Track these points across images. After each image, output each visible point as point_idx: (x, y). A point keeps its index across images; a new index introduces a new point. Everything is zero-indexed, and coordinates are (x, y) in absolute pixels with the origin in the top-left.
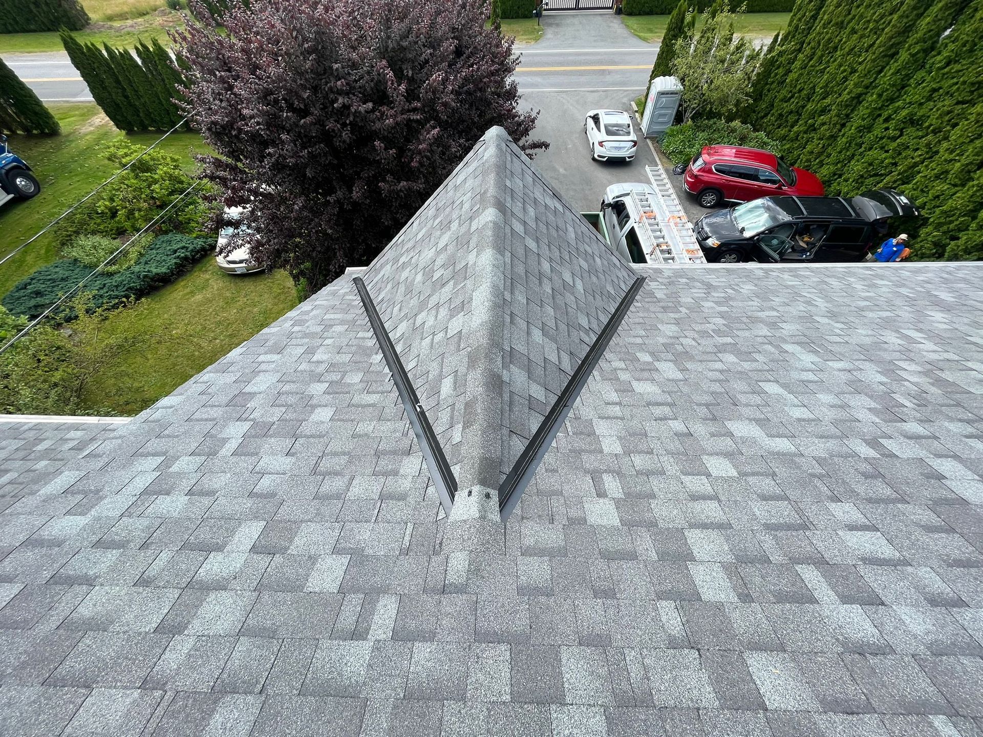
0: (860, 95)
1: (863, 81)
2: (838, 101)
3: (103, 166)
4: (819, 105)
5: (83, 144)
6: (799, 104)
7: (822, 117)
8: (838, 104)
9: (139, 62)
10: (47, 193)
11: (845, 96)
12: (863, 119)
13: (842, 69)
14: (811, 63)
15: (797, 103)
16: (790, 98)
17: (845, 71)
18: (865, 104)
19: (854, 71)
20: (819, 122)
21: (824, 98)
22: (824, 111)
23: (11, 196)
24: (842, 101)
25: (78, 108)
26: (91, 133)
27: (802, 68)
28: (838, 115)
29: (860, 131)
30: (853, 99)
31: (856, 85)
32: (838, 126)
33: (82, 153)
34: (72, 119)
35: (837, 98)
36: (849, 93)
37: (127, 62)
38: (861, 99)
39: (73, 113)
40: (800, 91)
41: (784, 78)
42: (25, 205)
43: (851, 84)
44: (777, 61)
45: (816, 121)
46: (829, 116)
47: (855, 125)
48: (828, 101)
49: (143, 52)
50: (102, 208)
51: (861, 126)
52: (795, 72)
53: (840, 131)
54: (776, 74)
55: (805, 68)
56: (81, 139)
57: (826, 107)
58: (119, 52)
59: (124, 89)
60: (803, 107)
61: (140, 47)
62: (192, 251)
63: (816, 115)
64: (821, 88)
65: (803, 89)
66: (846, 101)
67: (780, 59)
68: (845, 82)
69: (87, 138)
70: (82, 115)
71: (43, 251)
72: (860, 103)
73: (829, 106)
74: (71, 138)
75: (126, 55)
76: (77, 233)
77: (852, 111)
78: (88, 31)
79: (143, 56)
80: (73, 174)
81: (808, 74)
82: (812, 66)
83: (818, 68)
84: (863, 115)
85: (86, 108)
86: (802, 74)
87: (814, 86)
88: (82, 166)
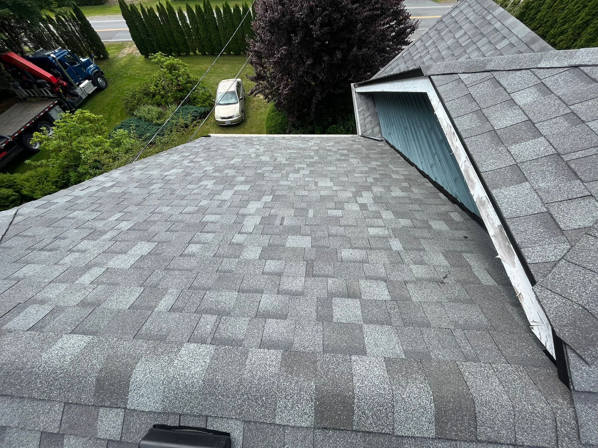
0: (589, 20)
1: (592, 12)
2: (573, 25)
3: (137, 73)
4: (559, 29)
5: (123, 63)
6: (545, 31)
7: (561, 37)
8: (573, 27)
9: (158, 15)
10: (111, 87)
11: (579, 22)
12: (590, 35)
13: (577, 5)
14: (555, 4)
15: (544, 30)
16: (539, 27)
17: (579, 7)
18: (591, 25)
19: (585, 6)
20: (559, 39)
21: (563, 25)
22: (562, 33)
23: (96, 87)
24: (576, 25)
25: (114, 45)
26: (125, 57)
27: (548, 8)
28: (573, 34)
29: (587, 42)
30: (584, 23)
31: (587, 15)
32: (572, 41)
33: (124, 67)
34: (112, 51)
35: (572, 24)
36: (581, 20)
37: (152, 15)
38: (589, 23)
39: (111, 48)
40: (546, 22)
41: (534, 16)
42: (102, 93)
43: (582, 14)
44: (530, 6)
45: (556, 40)
46: (566, 35)
47: (584, 38)
48: (566, 26)
49: (161, 9)
50: (153, 90)
51: (588, 39)
52: (543, 11)
53: (573, 43)
54: (529, 15)
55: (551, 8)
56: (121, 60)
57: (564, 30)
58: (148, 9)
59: (147, 31)
60: (548, 32)
61: (159, 5)
62: (200, 113)
63: (557, 36)
64: (561, 19)
65: (549, 21)
66: (580, 25)
67: (533, 5)
68: (578, 14)
69: (124, 60)
70: (117, 49)
71: (119, 115)
72: (588, 25)
73: (566, 29)
74: (115, 60)
75: (151, 10)
76: (138, 104)
77: (583, 30)
78: (108, 5)
79: (161, 10)
80: (122, 77)
81: (553, 11)
82: (555, 6)
83: (560, 7)
84: (591, 32)
85: (118, 45)
86: (548, 12)
87: (556, 19)
88: (127, 74)
